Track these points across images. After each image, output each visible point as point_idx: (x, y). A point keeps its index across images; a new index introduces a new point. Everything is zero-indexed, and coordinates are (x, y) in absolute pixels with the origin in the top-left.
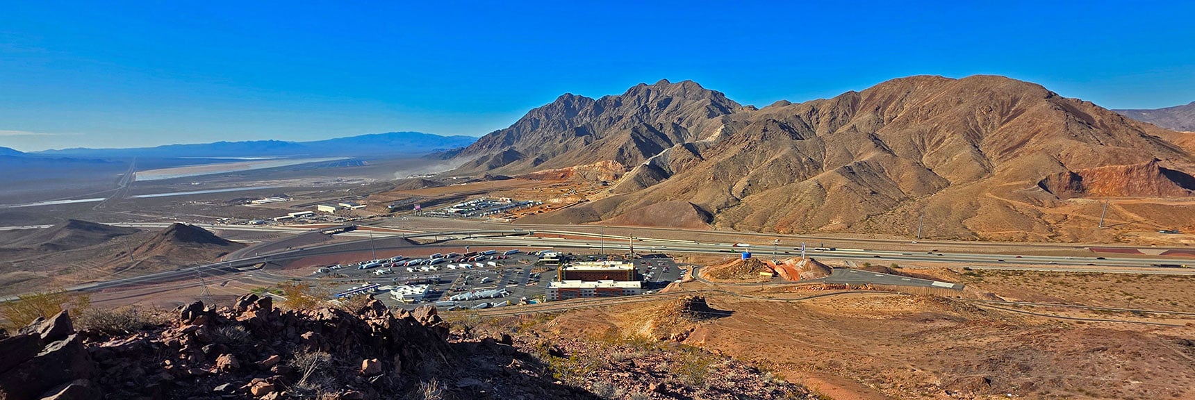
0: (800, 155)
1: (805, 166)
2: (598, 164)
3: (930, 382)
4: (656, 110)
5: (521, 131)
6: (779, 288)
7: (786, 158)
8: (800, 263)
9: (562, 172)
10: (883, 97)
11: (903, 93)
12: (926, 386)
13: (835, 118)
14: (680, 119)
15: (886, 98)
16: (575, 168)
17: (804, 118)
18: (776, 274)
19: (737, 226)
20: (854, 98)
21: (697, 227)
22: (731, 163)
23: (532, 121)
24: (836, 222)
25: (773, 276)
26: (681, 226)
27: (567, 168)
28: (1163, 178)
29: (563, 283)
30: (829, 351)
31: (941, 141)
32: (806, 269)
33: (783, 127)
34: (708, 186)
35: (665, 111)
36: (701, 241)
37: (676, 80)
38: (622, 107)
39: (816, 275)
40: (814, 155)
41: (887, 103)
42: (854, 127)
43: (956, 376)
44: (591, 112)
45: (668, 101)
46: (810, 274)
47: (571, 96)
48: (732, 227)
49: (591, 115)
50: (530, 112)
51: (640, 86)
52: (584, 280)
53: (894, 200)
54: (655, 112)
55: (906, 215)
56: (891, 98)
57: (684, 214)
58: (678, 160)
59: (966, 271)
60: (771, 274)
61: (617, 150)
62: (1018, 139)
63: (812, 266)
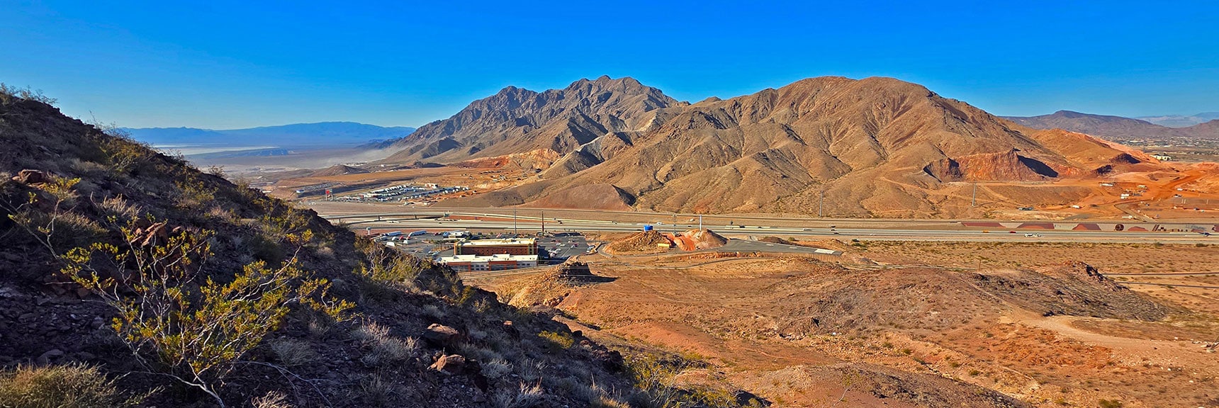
0: (720, 142)
1: (725, 153)
2: (534, 152)
3: (768, 327)
4: (597, 103)
5: (462, 121)
6: (674, 258)
7: (707, 145)
8: (697, 234)
9: (497, 160)
10: (797, 94)
11: (814, 91)
12: (765, 331)
13: (756, 111)
14: (618, 112)
15: (800, 94)
16: (510, 155)
17: (728, 111)
18: (673, 245)
19: (657, 208)
20: (772, 94)
21: (619, 208)
22: (657, 149)
23: (475, 112)
24: (750, 203)
25: (670, 247)
26: (603, 208)
27: (502, 157)
28: (1022, 164)
29: (455, 258)
30: (687, 305)
31: (844, 132)
32: (702, 239)
33: (708, 118)
34: (634, 171)
35: (606, 105)
36: (619, 222)
37: (616, 78)
38: (564, 100)
39: (711, 245)
40: (734, 143)
41: (801, 100)
42: (772, 120)
43: (791, 319)
44: (533, 104)
45: (608, 95)
46: (705, 244)
47: (514, 88)
48: (652, 208)
49: (533, 107)
50: (472, 103)
51: (582, 82)
52: (478, 255)
53: (803, 183)
54: (596, 105)
55: (812, 196)
56: (804, 95)
57: (606, 196)
58: (610, 148)
59: (854, 243)
60: (668, 245)
61: (554, 139)
62: (907, 131)
63: (708, 236)
